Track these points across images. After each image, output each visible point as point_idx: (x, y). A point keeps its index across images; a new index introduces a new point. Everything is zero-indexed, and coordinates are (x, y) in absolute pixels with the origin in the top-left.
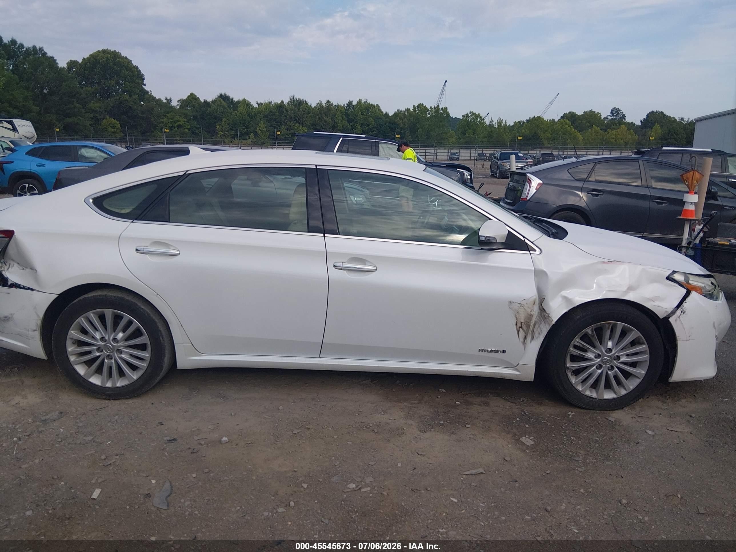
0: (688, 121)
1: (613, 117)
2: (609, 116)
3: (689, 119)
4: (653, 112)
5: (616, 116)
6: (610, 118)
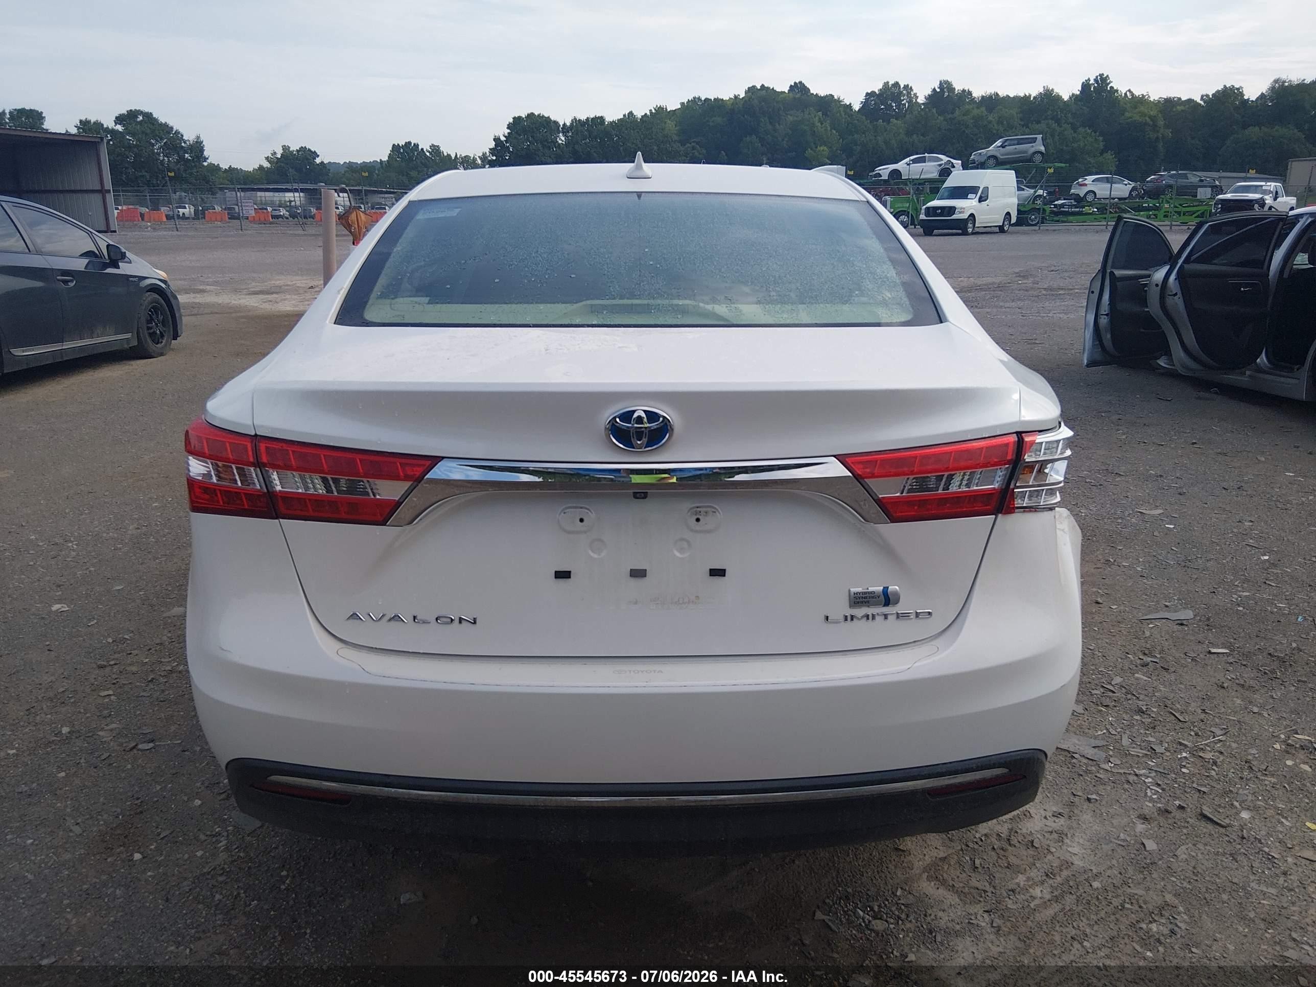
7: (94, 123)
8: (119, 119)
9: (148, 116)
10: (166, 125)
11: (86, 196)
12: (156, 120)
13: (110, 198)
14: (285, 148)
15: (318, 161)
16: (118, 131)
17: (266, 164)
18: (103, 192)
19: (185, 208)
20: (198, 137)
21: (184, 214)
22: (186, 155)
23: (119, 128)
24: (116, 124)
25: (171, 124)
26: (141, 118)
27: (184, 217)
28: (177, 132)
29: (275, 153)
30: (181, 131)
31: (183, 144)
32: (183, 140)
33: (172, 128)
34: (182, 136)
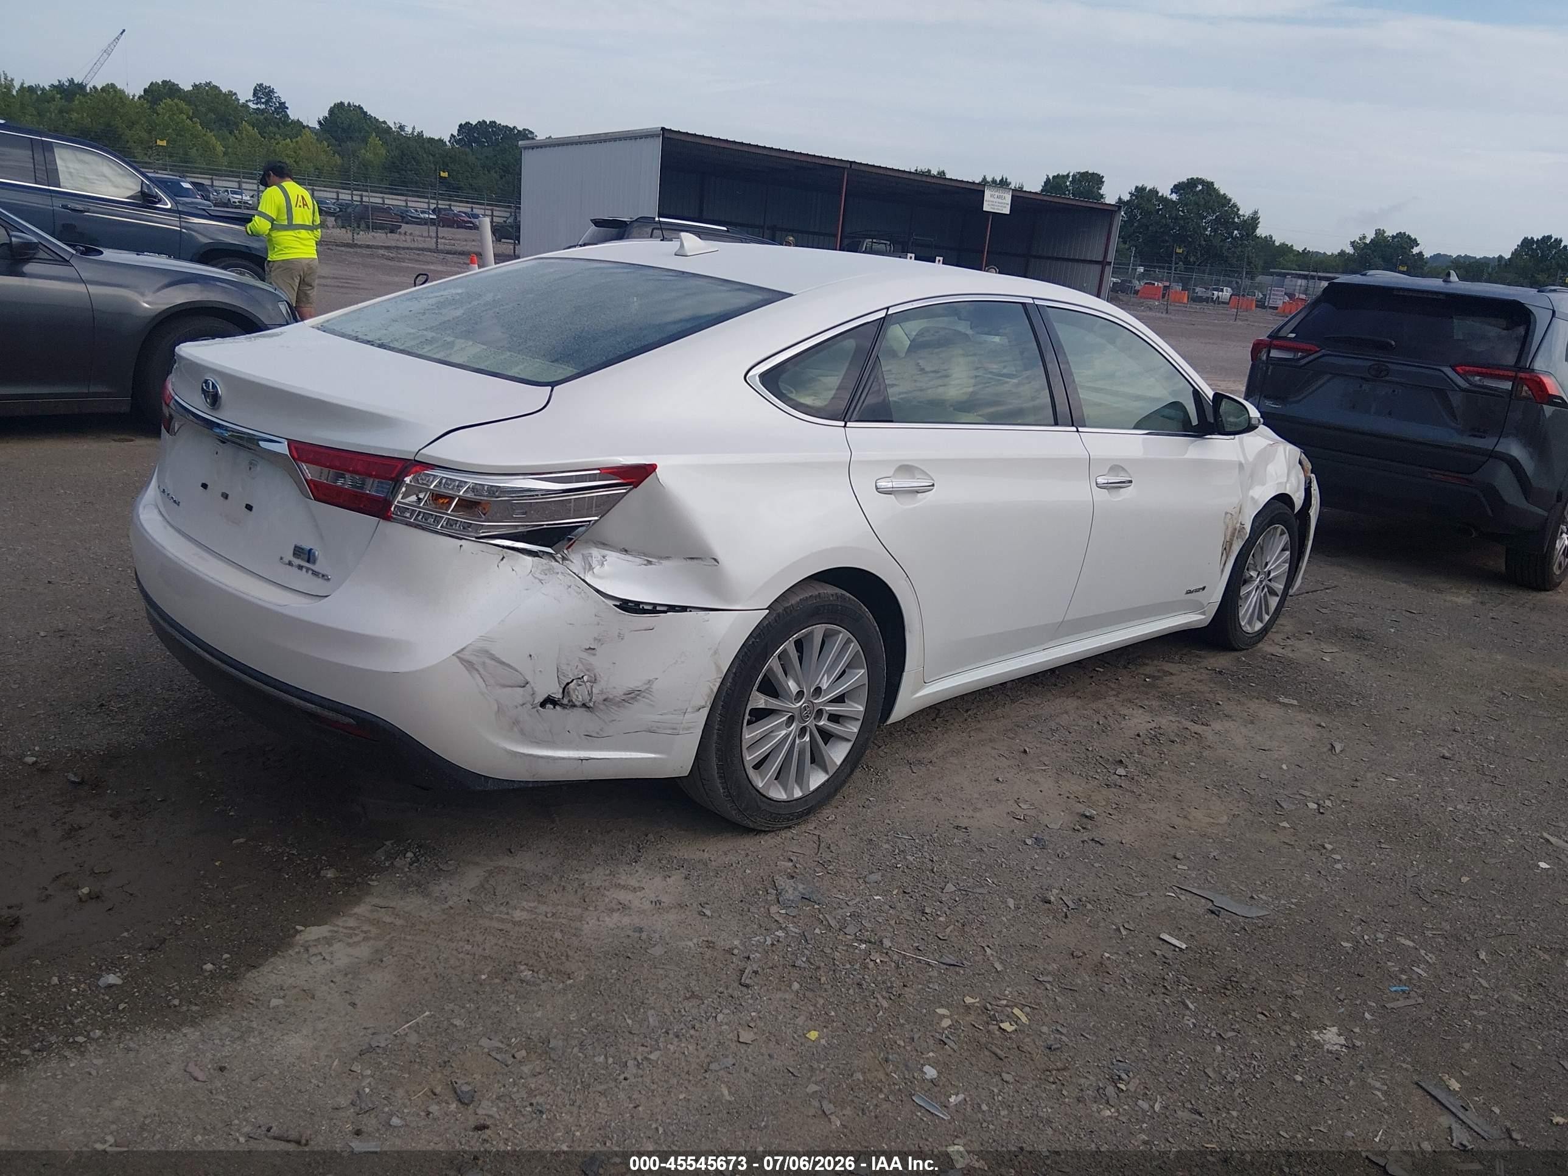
0: (412, 133)
1: (259, 106)
2: (250, 101)
3: (414, 128)
4: (342, 103)
5: (266, 103)
6: (255, 106)
7: (1150, 190)
8: (1176, 189)
9: (1209, 186)
10: (1224, 197)
11: (1087, 266)
12: (1216, 191)
13: (1109, 270)
14: (1379, 233)
15: (1415, 250)
16: (1171, 200)
17: (1350, 250)
18: (1104, 263)
19: (1222, 290)
20: (1256, 213)
21: (1218, 297)
22: (1236, 232)
23: (1174, 197)
24: (1172, 192)
25: (1229, 196)
26: (1200, 187)
27: (1218, 302)
28: (1235, 205)
29: (1365, 237)
30: (1239, 204)
31: (1236, 220)
32: (1237, 214)
33: (1230, 200)
34: (1238, 210)
